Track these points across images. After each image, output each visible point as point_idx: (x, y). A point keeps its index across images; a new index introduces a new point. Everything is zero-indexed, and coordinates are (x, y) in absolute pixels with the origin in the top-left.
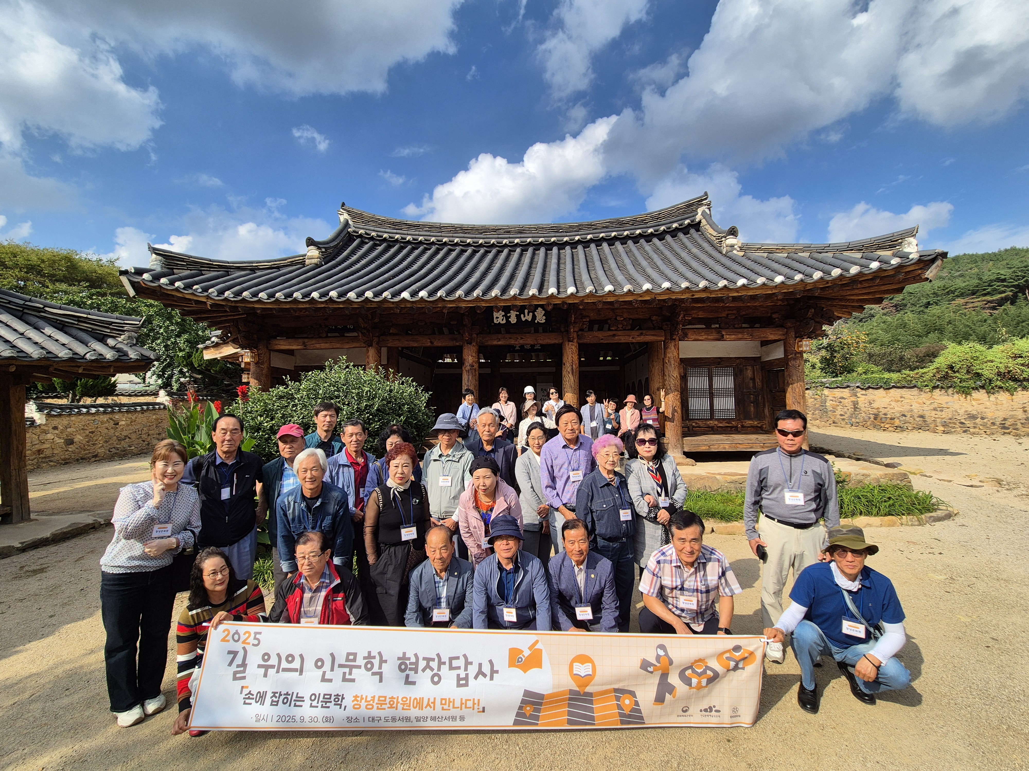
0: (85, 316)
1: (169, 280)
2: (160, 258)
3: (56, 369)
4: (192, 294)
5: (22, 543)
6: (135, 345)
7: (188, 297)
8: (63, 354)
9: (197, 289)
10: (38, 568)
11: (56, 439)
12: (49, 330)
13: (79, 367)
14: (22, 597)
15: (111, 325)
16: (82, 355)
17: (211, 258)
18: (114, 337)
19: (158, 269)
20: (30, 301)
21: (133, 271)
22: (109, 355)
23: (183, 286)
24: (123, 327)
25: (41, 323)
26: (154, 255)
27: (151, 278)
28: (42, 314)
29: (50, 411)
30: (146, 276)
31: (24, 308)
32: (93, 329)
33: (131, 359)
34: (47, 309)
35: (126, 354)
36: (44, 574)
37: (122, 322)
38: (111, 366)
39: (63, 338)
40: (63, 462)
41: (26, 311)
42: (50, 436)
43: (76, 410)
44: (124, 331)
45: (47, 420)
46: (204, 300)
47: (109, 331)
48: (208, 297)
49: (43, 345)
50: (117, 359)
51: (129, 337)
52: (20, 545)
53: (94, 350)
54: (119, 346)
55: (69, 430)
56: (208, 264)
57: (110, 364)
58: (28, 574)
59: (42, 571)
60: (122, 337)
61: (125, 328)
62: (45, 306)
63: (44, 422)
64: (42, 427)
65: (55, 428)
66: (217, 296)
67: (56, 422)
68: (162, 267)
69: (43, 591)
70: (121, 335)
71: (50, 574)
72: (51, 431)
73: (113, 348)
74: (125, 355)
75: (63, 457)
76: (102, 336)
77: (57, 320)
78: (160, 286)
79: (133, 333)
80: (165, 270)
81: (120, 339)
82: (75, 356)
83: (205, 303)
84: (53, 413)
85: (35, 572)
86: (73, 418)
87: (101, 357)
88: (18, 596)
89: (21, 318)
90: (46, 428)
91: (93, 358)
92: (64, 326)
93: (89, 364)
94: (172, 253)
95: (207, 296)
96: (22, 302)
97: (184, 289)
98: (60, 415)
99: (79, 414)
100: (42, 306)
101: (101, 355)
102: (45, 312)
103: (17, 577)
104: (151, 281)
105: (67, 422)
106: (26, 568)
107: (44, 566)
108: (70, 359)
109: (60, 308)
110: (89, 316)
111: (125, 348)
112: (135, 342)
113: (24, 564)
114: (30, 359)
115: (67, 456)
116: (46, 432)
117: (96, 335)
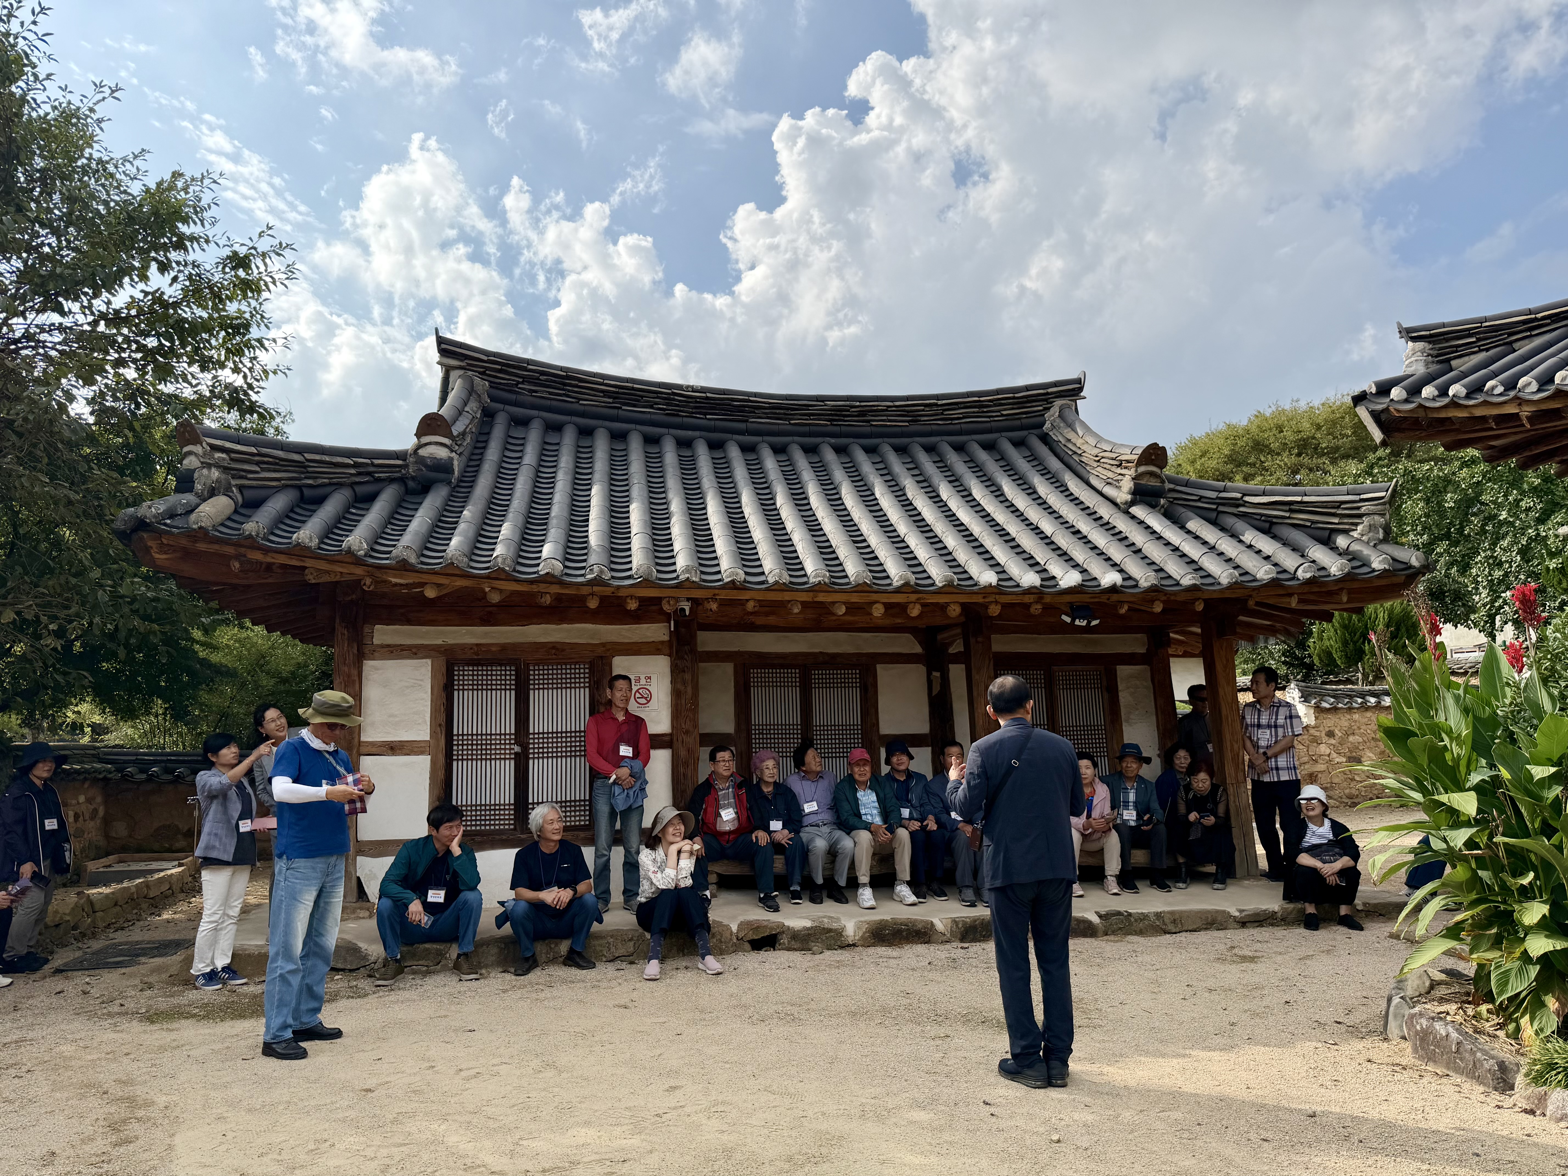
0: (1299, 499)
1: (1437, 388)
2: (1420, 345)
3: (1258, 604)
4: (1485, 403)
5: (1241, 911)
6: (1381, 541)
7: (1478, 412)
8: (1263, 572)
9: (1493, 388)
10: (1250, 954)
11: (1334, 755)
12: (1250, 536)
13: (1290, 595)
14: (1213, 986)
15: (1338, 507)
16: (1292, 570)
17: (1532, 306)
18: (1346, 532)
19: (1419, 369)
20: (1225, 490)
21: (1374, 390)
22: (1335, 566)
23: (1463, 392)
24: (1358, 508)
25: (1239, 525)
26: (1410, 344)
27: (1404, 395)
28: (1242, 509)
29: (1319, 702)
30: (1396, 393)
31: (1219, 504)
32: (1313, 522)
33: (1374, 570)
34: (1247, 499)
35: (1366, 564)
36: (1252, 965)
37: (1357, 498)
38: (1342, 589)
39: (1266, 545)
40: (1349, 802)
41: (1221, 508)
42: (1323, 749)
43: (1360, 700)
44: (1360, 516)
45: (1316, 718)
46: (1512, 409)
47: (1336, 520)
48: (1519, 401)
49: (1238, 561)
50: (1348, 574)
51: (1372, 528)
52: (1237, 914)
53: (1314, 562)
54: (1355, 547)
55: (1351, 738)
56: (1524, 322)
57: (1341, 586)
58: (1235, 958)
59: (1252, 959)
60: (1360, 528)
61: (1363, 510)
62: (1244, 495)
63: (1313, 722)
64: (1312, 731)
65: (1331, 734)
66: (1539, 390)
67: (1330, 721)
68: (1427, 364)
69: (1240, 987)
70: (1357, 524)
71: (1260, 967)
72: (1325, 739)
73: (1344, 553)
74: (1363, 565)
75: (1347, 791)
76: (1327, 533)
77: (1262, 515)
78: (1421, 406)
79: (1377, 517)
80: (1434, 368)
81: (1355, 534)
82: (1281, 576)
83: (1516, 416)
84: (1325, 705)
85: (1244, 959)
86: (1356, 716)
87: (1322, 573)
88: (1211, 983)
89: (1214, 523)
90: (1318, 734)
91: (1308, 575)
92: (1272, 524)
93: (1306, 589)
94: (1444, 325)
95: (1516, 398)
96: (1213, 495)
97: (1468, 396)
98: (1334, 710)
99: (1364, 707)
100: (1239, 495)
101: (1323, 568)
102: (1245, 504)
103: (1220, 960)
104: (1406, 401)
105: (1346, 724)
106: (1236, 951)
107: (1257, 954)
108: (1274, 583)
109: (1264, 494)
110: (1306, 499)
111: (1366, 551)
112: (1381, 536)
113: (1236, 944)
114: (1218, 587)
115: (1354, 791)
116: (1316, 741)
117: (1319, 533)
